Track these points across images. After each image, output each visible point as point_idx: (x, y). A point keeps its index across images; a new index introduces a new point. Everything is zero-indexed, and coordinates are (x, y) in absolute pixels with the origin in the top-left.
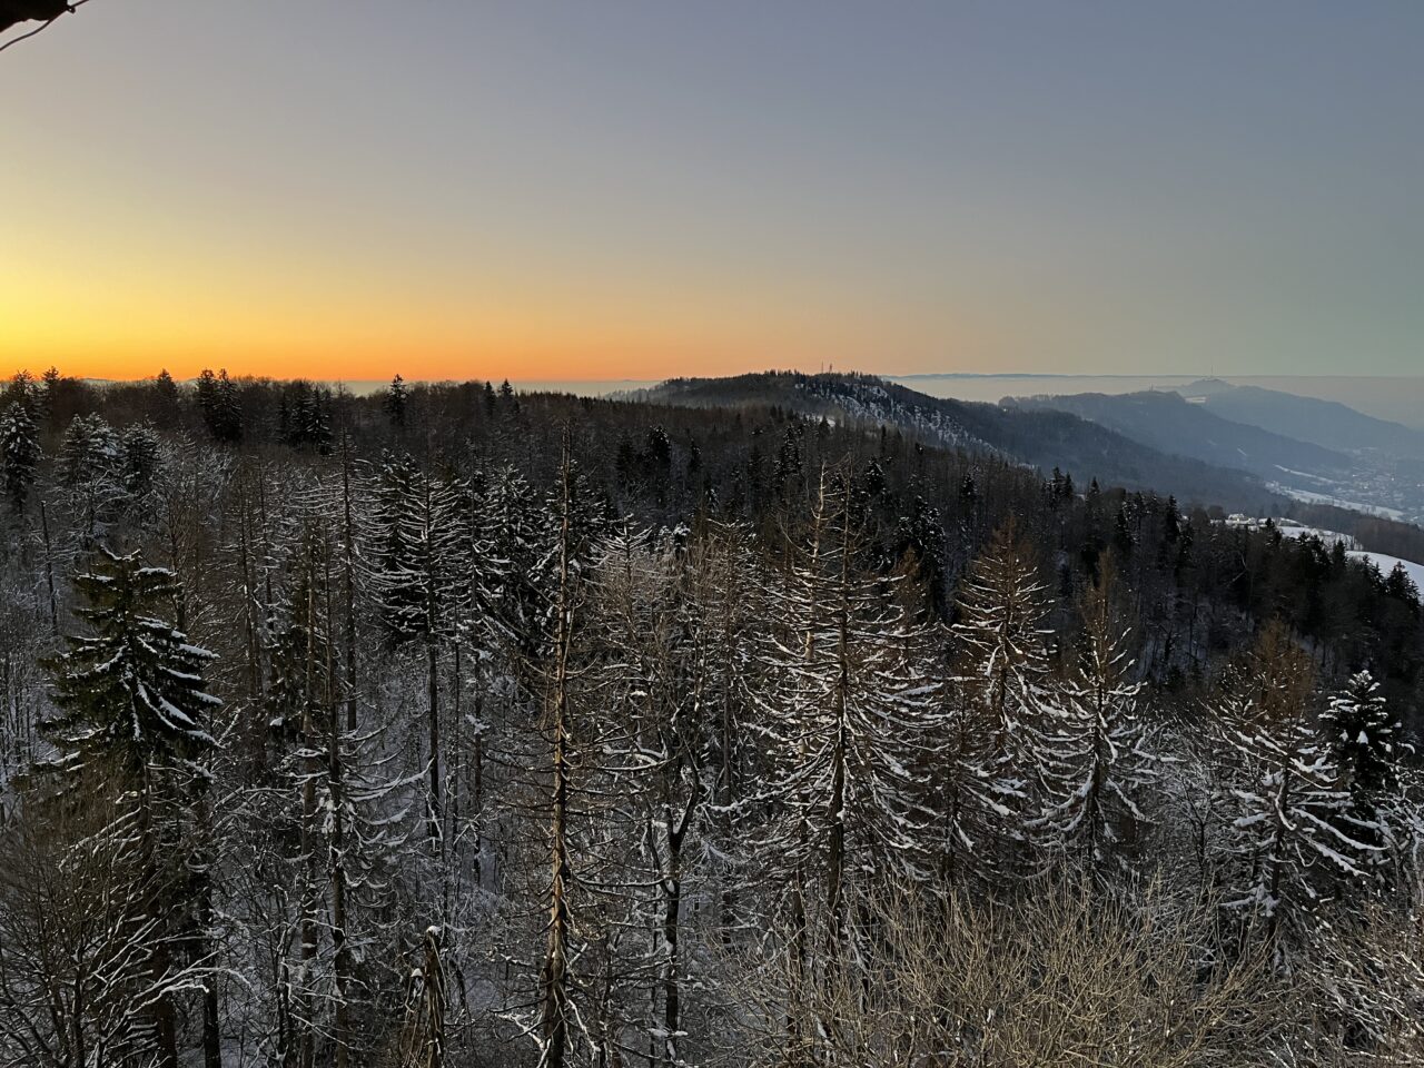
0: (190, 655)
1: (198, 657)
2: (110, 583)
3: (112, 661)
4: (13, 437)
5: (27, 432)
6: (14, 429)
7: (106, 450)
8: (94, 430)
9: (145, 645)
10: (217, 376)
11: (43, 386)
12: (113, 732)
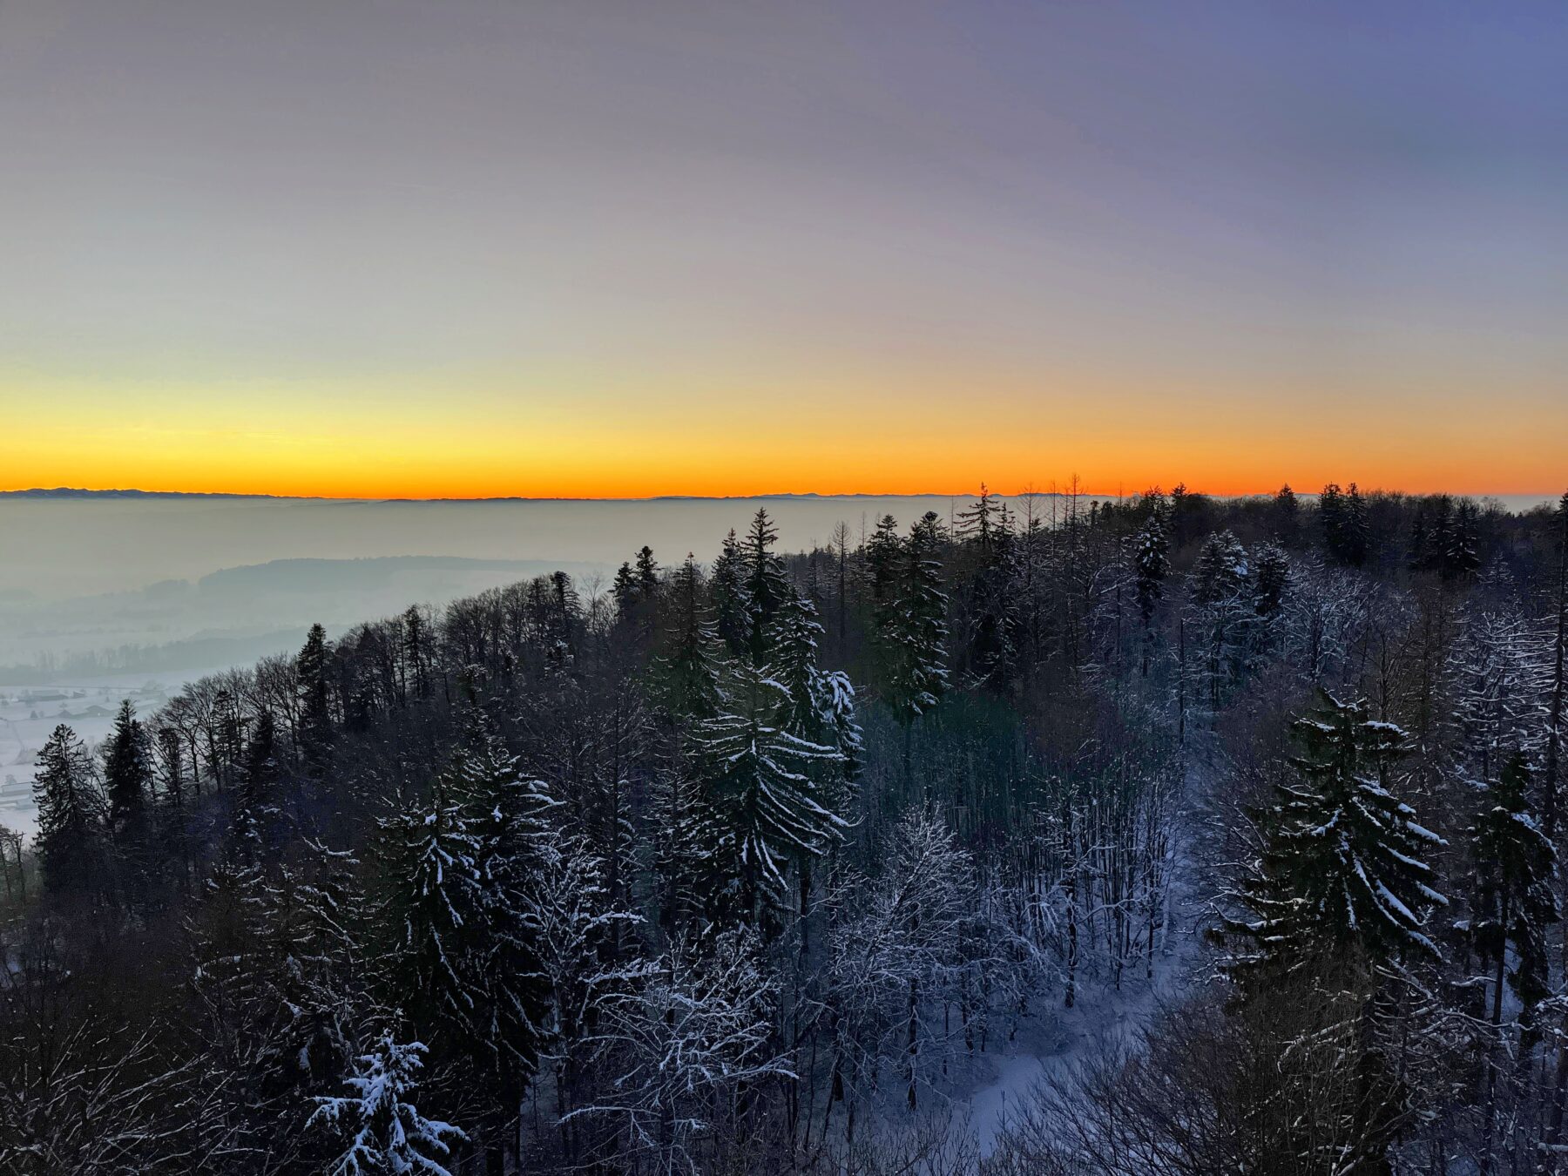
0: (1412, 835)
1: (1422, 840)
2: (1332, 733)
3: (1328, 825)
4: (1146, 552)
5: (1161, 547)
6: (1148, 544)
7: (1238, 569)
8: (1227, 548)
9: (1366, 814)
10: (1344, 490)
11: (1170, 501)
12: (1323, 910)
